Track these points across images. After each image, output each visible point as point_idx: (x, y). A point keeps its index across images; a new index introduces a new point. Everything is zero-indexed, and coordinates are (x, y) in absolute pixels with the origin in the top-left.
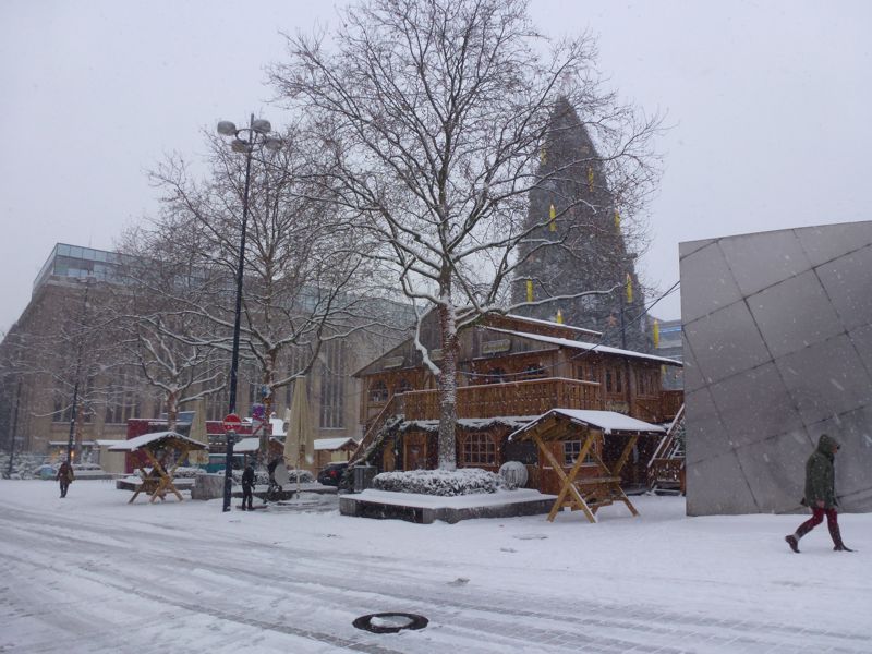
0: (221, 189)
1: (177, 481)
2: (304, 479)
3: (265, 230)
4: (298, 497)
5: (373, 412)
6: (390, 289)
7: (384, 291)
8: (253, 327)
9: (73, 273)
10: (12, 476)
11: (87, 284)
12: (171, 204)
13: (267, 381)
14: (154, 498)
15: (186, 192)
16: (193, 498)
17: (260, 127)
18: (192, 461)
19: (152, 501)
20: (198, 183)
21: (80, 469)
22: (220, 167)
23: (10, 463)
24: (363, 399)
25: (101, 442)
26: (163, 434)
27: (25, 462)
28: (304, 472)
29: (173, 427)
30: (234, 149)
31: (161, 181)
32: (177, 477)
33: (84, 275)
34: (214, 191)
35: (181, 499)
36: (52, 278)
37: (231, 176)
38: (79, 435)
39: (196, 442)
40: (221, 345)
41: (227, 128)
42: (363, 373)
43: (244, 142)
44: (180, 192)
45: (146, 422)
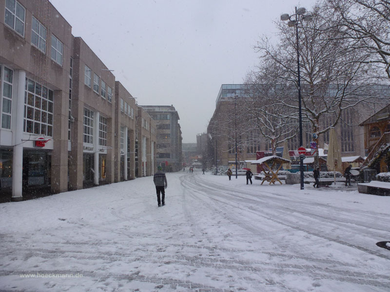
0: (285, 46)
1: (279, 176)
2: (338, 176)
3: (308, 61)
4: (335, 184)
5: (372, 143)
6: (378, 77)
7: (374, 79)
8: (307, 107)
9: (229, 95)
10: (218, 174)
11: (235, 98)
12: (264, 58)
13: (315, 131)
14: (270, 183)
15: (270, 51)
16: (286, 183)
17: (300, 12)
18: (284, 168)
19: (270, 184)
20: (274, 46)
21: (240, 171)
22: (284, 36)
23: (216, 169)
24: (366, 136)
25: (247, 161)
26: (272, 157)
27: (221, 169)
28: (337, 172)
29: (275, 154)
30: (289, 26)
31: (259, 49)
32: (278, 174)
33: (233, 95)
34: (282, 48)
35: (281, 184)
36: (223, 98)
37: (289, 39)
38: (239, 159)
39: (286, 160)
40: (292, 117)
41: (285, 17)
42: (365, 123)
43: (294, 21)
44: (268, 52)
45: (263, 152)
